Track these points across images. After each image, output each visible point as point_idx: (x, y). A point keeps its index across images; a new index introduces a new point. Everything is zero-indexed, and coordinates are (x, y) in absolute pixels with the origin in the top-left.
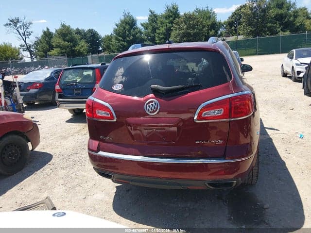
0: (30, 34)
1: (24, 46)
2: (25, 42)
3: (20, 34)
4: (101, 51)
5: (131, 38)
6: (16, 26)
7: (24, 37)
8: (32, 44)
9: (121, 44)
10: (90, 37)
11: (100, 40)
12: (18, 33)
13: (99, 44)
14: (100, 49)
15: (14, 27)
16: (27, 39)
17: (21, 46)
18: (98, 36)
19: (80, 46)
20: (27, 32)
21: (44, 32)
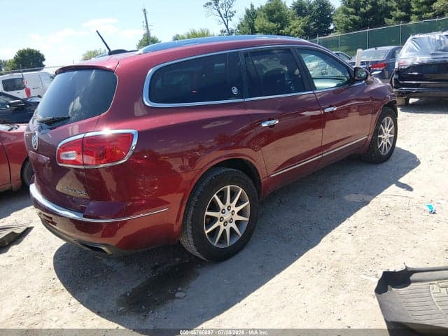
0: (233, 15)
1: (225, 32)
2: (227, 26)
3: (221, 16)
4: (332, 30)
5: (368, 9)
6: (217, 5)
7: (225, 20)
8: (235, 29)
9: (351, 20)
10: (318, 10)
11: (332, 13)
12: (218, 14)
13: (329, 21)
14: (332, 27)
15: (215, 7)
16: (229, 21)
17: (222, 31)
18: (331, 7)
19: (291, 27)
20: (230, 12)
21: (247, 11)
